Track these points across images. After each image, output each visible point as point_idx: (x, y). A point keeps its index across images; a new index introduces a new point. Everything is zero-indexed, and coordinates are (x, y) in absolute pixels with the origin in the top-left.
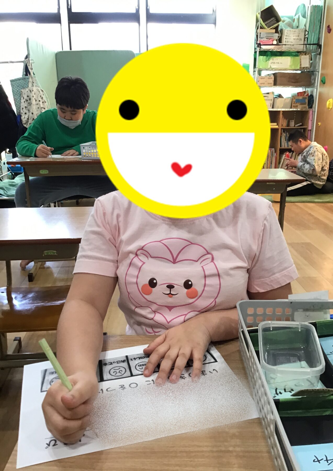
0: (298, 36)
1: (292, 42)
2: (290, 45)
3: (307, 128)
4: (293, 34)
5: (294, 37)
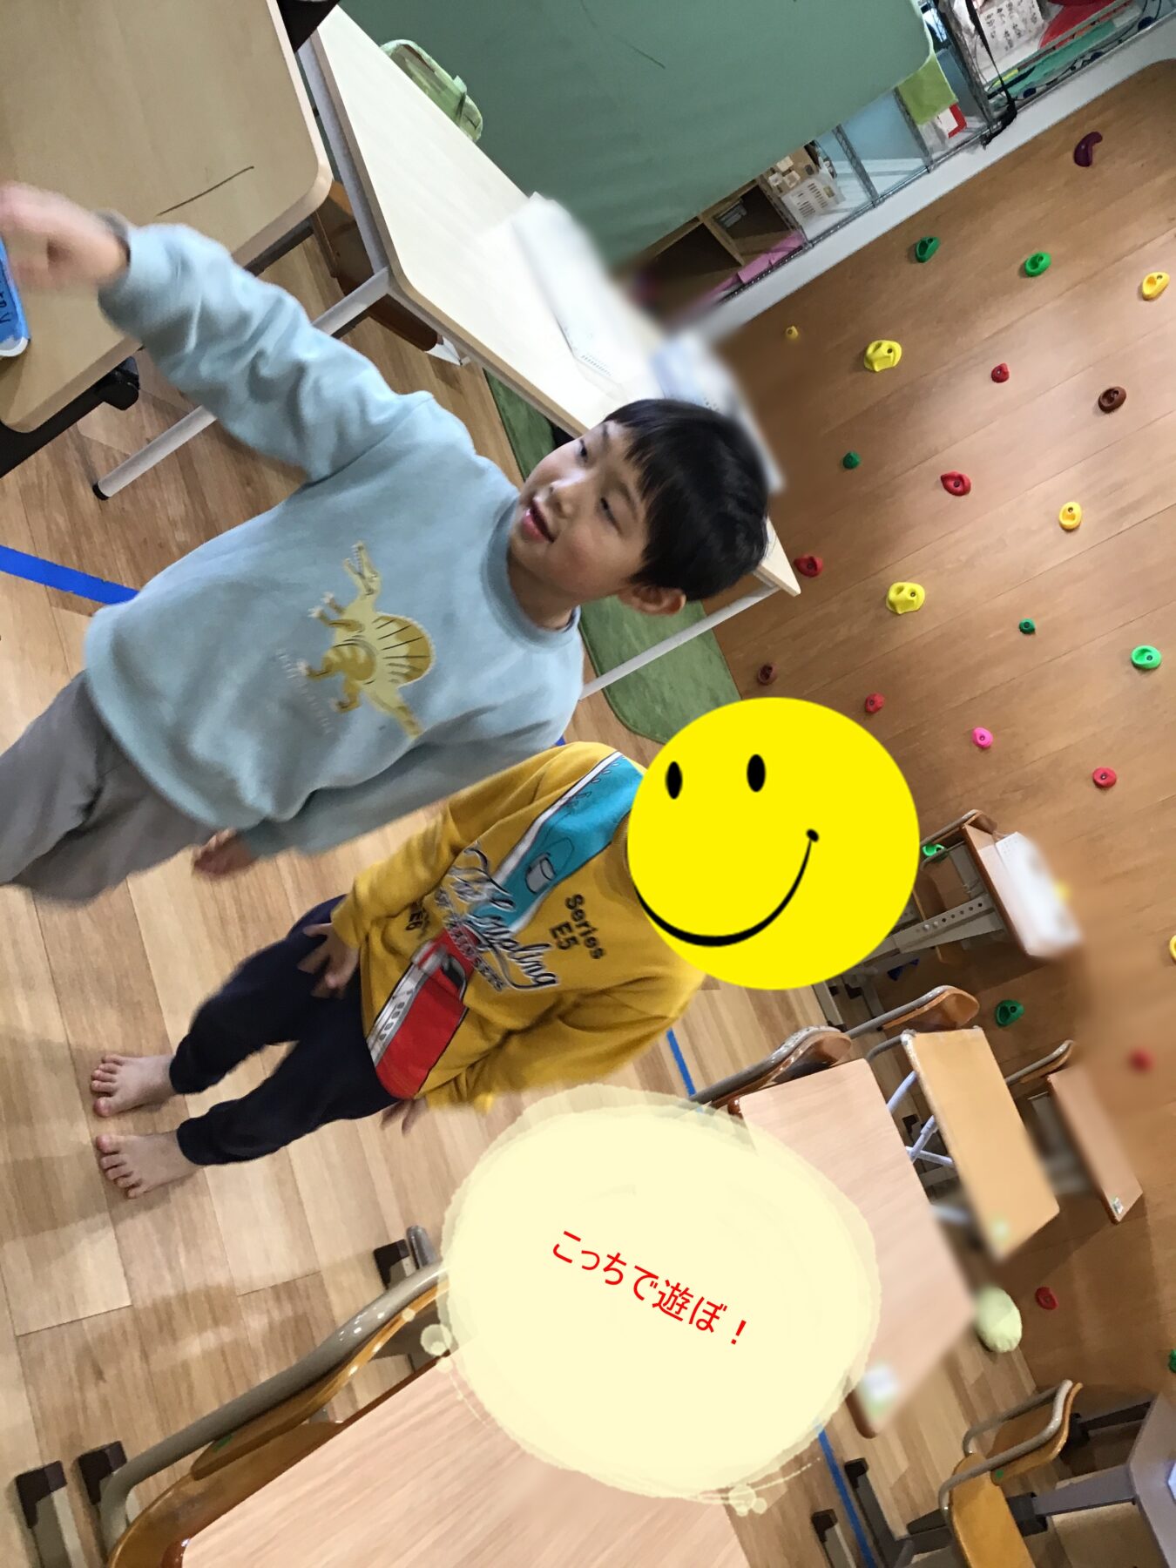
1: (993, 37)
2: (984, 39)
3: (738, 265)
4: (1025, 21)
5: (1015, 27)
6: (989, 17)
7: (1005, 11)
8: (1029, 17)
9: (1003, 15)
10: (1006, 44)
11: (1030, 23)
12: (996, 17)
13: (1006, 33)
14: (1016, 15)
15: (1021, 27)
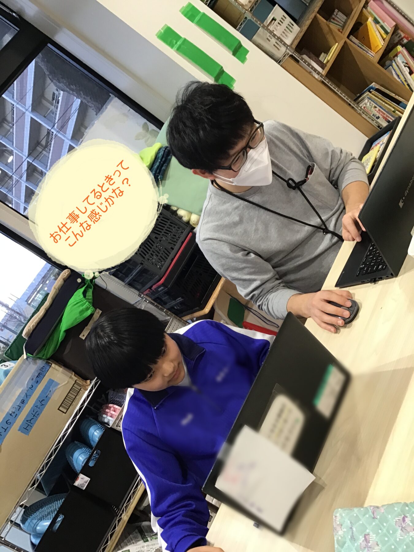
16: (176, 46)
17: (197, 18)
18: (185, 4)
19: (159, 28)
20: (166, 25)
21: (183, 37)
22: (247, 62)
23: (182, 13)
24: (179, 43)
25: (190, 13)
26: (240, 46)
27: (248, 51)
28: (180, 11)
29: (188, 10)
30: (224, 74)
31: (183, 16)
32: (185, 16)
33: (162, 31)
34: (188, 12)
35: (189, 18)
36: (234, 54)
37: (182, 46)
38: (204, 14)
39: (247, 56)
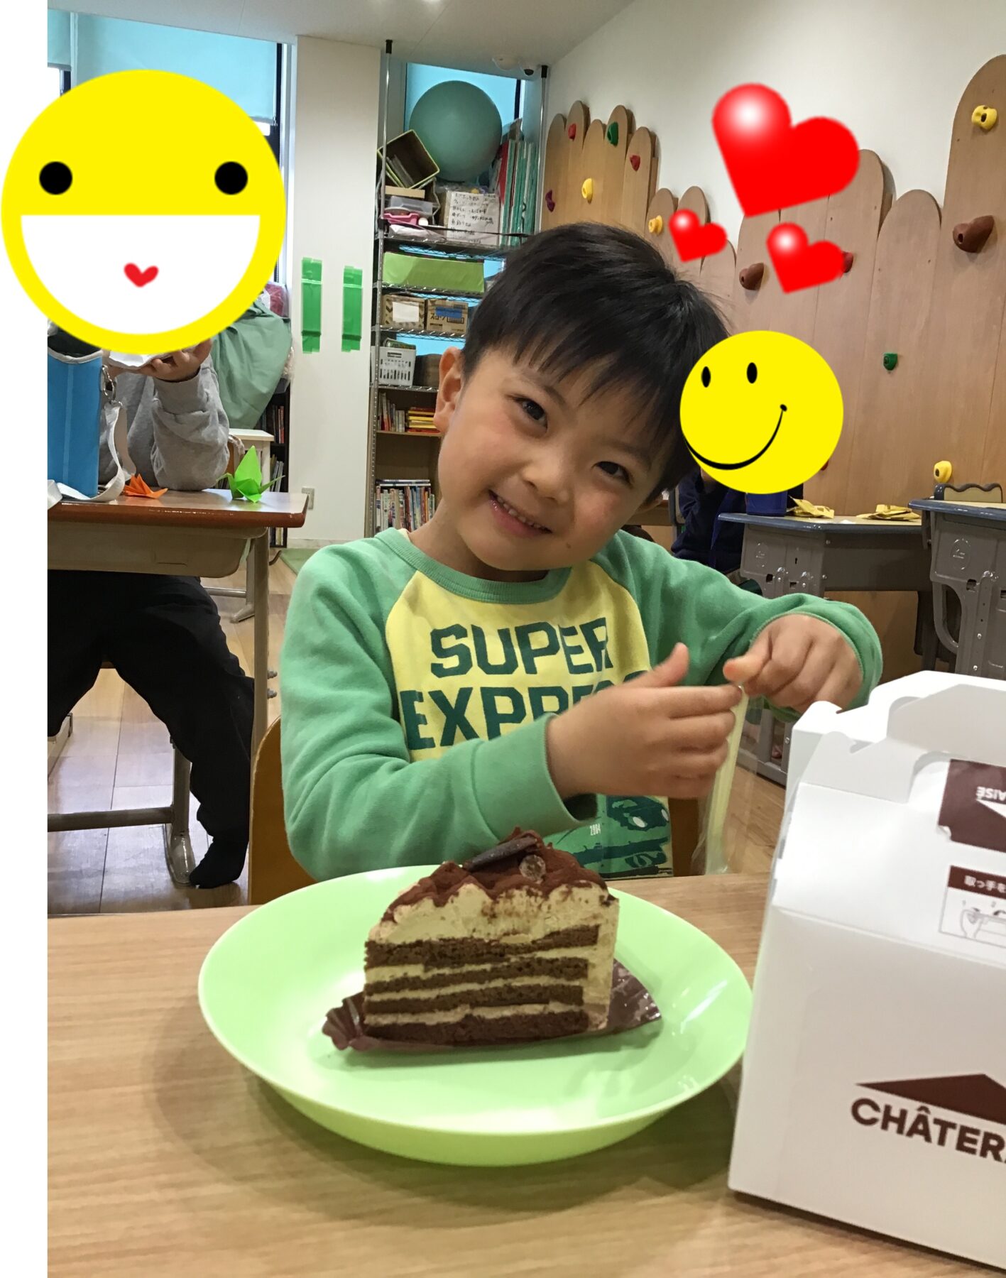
0: (485, 212)
1: (470, 225)
2: (466, 231)
4: (472, 204)
5: (473, 211)
6: (453, 222)
7: (457, 212)
8: (470, 201)
9: (458, 215)
10: (484, 221)
11: (477, 202)
12: (456, 218)
13: (473, 217)
14: (463, 207)
15: (475, 208)
16: (307, 281)
17: (351, 286)
18: (356, 267)
19: (314, 258)
20: (321, 261)
21: (322, 283)
22: (345, 353)
23: (345, 270)
24: (313, 282)
25: (352, 277)
26: (358, 338)
27: (358, 348)
28: (346, 267)
29: (353, 273)
30: (316, 338)
31: (343, 271)
32: (345, 274)
33: (312, 262)
34: (350, 274)
35: (345, 278)
36: (345, 337)
37: (311, 286)
38: (360, 290)
39: (352, 351)
